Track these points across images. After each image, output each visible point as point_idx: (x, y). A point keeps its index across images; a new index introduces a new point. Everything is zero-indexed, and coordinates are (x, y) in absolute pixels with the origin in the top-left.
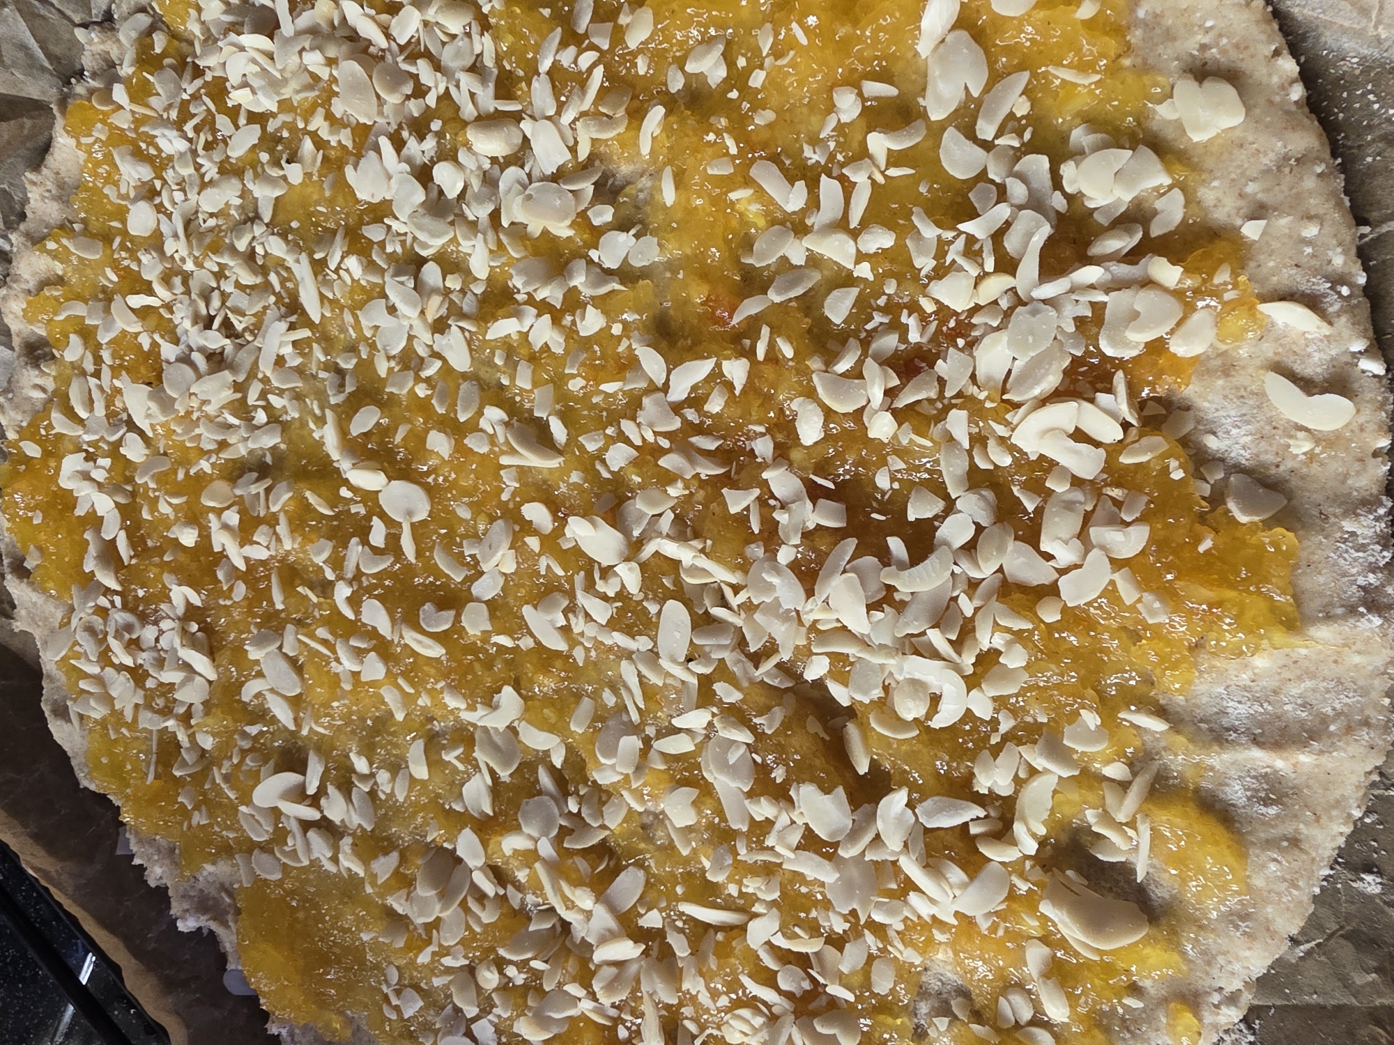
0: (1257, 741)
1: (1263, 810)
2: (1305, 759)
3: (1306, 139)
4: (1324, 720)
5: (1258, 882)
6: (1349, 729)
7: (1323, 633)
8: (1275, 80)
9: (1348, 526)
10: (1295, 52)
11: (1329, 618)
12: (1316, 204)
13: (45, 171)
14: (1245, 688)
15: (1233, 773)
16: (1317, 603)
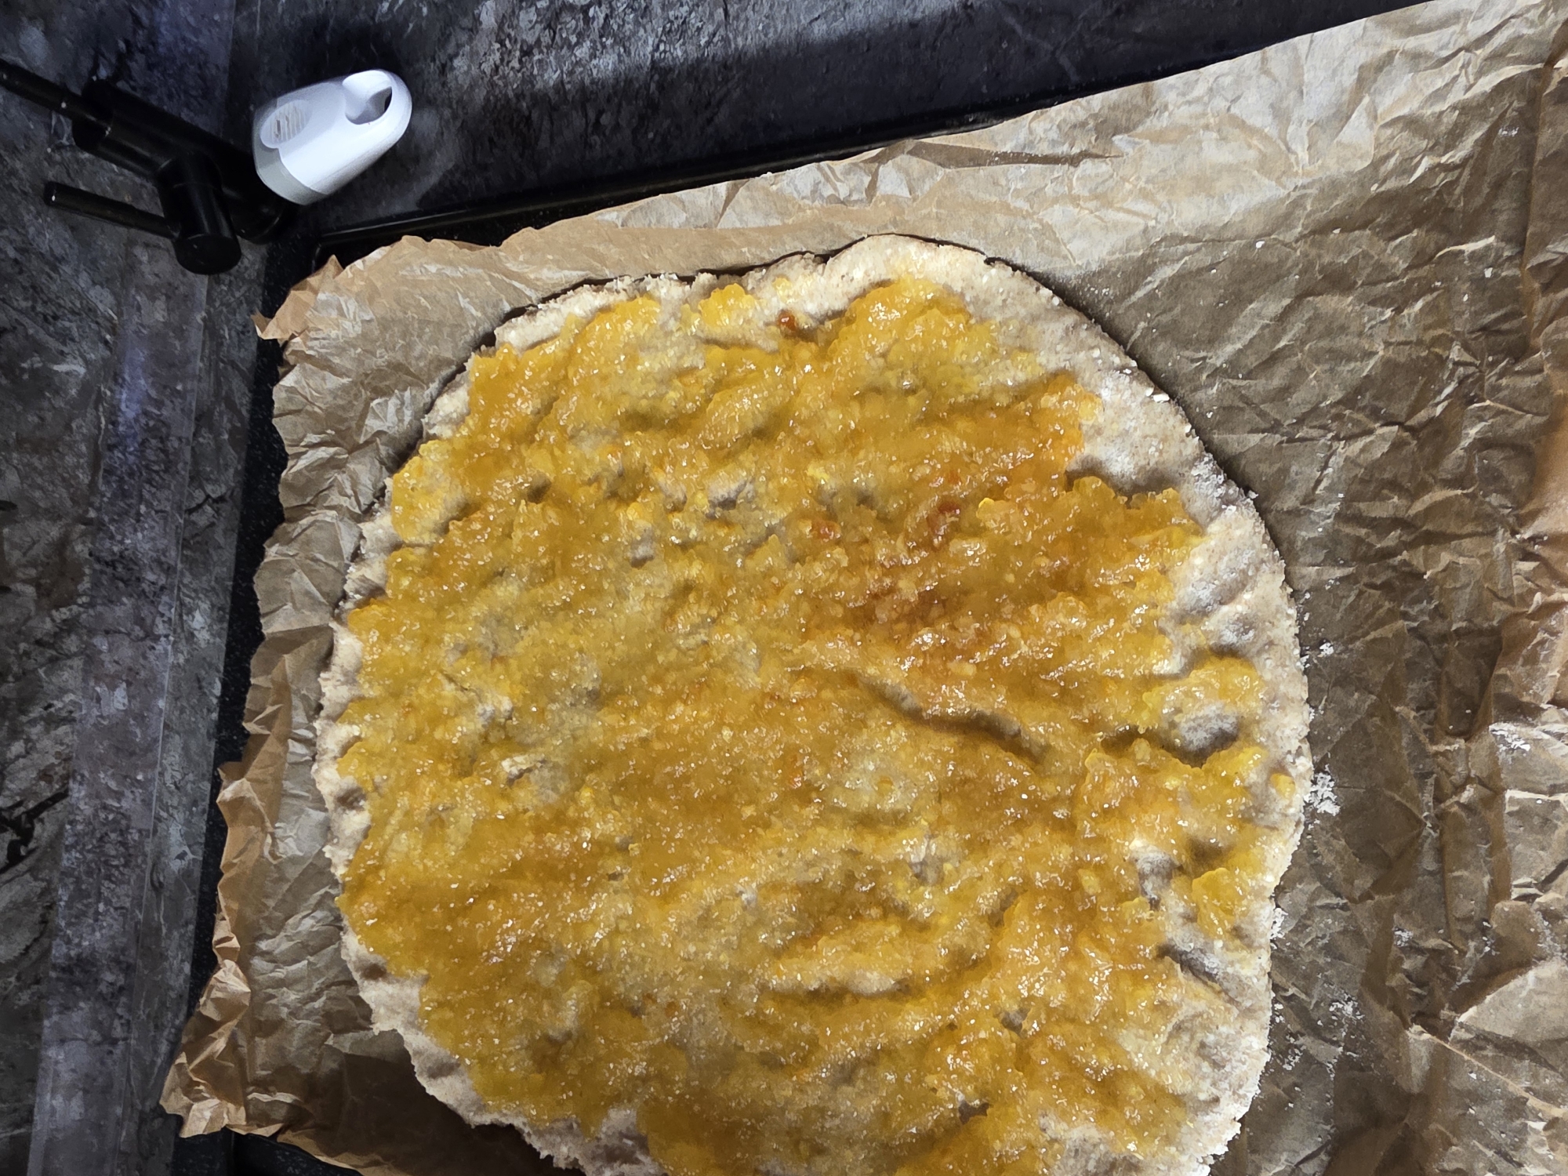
0: (1221, 603)
1: (1246, 637)
2: (1247, 596)
3: (1071, 318)
4: (1244, 572)
5: (1268, 676)
6: (1257, 569)
7: (1214, 528)
8: (1044, 300)
9: (1195, 472)
10: (1047, 285)
11: (1212, 520)
12: (1091, 341)
13: (333, 668)
14: (1201, 580)
15: (1222, 627)
16: (1204, 516)
